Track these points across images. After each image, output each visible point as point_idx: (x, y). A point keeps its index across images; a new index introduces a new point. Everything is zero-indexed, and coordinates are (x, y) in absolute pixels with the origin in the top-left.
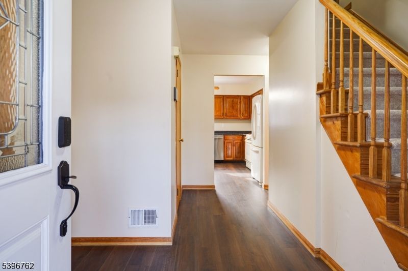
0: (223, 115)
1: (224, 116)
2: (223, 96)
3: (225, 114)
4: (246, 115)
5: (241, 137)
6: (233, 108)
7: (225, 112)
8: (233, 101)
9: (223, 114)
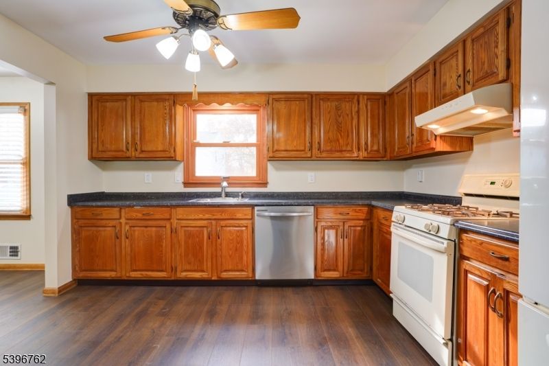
0: (311, 149)
1: (315, 151)
2: (311, 96)
3: (316, 146)
4: (375, 148)
5: (365, 209)
6: (339, 129)
7: (316, 140)
8: (337, 109)
9: (311, 143)
